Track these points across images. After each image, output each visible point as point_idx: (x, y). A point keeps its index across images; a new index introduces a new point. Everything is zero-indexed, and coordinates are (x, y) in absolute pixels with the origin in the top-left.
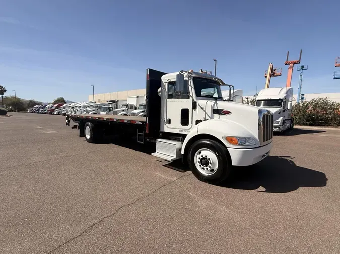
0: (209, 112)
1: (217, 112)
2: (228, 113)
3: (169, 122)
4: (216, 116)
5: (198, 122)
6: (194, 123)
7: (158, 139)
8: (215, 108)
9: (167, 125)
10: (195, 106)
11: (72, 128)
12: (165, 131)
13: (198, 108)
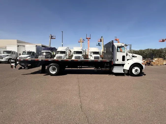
0: (131, 56)
1: (133, 56)
2: (136, 57)
3: (118, 60)
4: (133, 58)
5: (128, 60)
6: (127, 60)
7: (115, 67)
8: (133, 55)
9: (117, 61)
10: (127, 55)
11: (19, 69)
12: (116, 63)
13: (128, 55)
